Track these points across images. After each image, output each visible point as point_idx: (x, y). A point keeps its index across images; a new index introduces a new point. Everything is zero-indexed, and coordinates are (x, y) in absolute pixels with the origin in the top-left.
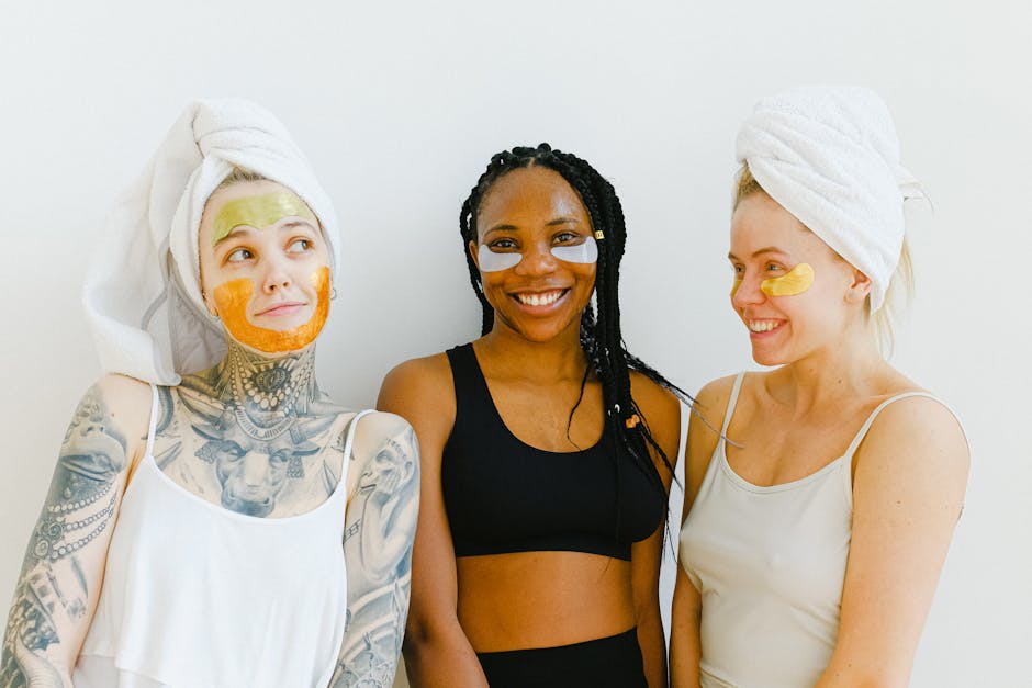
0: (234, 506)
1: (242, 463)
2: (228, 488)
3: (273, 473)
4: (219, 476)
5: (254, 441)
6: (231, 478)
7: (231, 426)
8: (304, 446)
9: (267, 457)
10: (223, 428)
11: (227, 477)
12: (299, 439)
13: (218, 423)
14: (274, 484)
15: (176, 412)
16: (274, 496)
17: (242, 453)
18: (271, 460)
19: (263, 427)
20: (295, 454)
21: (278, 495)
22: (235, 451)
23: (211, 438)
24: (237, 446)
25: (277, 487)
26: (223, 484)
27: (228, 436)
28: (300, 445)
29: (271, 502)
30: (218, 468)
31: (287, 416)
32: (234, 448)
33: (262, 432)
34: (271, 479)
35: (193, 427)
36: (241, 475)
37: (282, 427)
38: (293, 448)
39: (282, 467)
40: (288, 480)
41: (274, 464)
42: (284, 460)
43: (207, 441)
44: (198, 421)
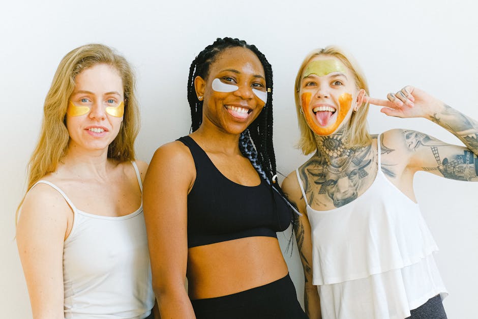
0: (340, 204)
1: (337, 186)
2: (335, 199)
3: (352, 182)
4: (330, 196)
5: (338, 175)
6: (335, 194)
7: (327, 174)
8: (362, 164)
9: (347, 177)
10: (325, 176)
11: (333, 195)
12: (358, 163)
13: (323, 175)
14: (354, 186)
15: (309, 179)
16: (356, 190)
17: (335, 182)
18: (349, 178)
19: (340, 167)
20: (359, 169)
21: (358, 189)
22: (333, 183)
23: (322, 183)
24: (332, 181)
25: (356, 186)
26: (332, 198)
27: (328, 178)
28: (361, 164)
29: (355, 194)
30: (328, 193)
31: (349, 156)
32: (332, 182)
33: (340, 169)
34: (352, 184)
35: (315, 182)
36: (338, 191)
37: (348, 162)
38: (357, 168)
39: (356, 178)
40: (360, 180)
41: (351, 178)
42: (355, 174)
43: (321, 185)
44: (316, 178)
